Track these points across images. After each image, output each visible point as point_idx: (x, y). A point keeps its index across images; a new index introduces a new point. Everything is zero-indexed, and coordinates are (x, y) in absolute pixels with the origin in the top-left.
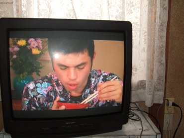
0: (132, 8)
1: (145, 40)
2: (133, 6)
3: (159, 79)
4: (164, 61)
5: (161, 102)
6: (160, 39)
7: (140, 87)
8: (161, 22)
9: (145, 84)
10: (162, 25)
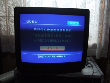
1: (98, 19)
3: (105, 43)
6: (107, 19)
7: (93, 47)
10: (108, 11)
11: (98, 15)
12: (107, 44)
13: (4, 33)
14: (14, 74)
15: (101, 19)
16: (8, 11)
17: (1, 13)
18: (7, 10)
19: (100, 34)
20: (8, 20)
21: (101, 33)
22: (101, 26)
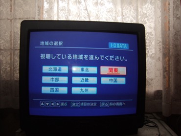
0: (146, 19)
1: (160, 49)
2: (147, 17)
3: (176, 88)
6: (175, 48)
7: (157, 97)
8: (175, 31)
9: (162, 94)
10: (176, 34)
11: (160, 42)
13: (4, 75)
15: (166, 47)
16: (14, 39)
17: (3, 43)
19: (166, 71)
20: (12, 54)
21: (167, 69)
22: (167, 58)
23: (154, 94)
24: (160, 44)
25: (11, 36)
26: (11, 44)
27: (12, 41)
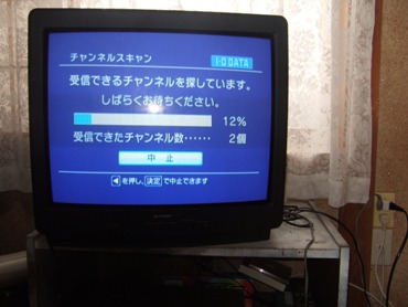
1: (329, 68)
3: (359, 149)
4: (368, 112)
5: (365, 200)
6: (359, 65)
7: (319, 168)
8: (361, 29)
9: (328, 162)
10: (363, 35)
11: (329, 52)
12: (367, 154)
14: (25, 259)
16: (17, 45)
18: (14, 42)
19: (339, 114)
20: (15, 77)
23: (314, 162)
24: (330, 55)
25: (10, 37)
26: (11, 55)
27: (14, 49)
